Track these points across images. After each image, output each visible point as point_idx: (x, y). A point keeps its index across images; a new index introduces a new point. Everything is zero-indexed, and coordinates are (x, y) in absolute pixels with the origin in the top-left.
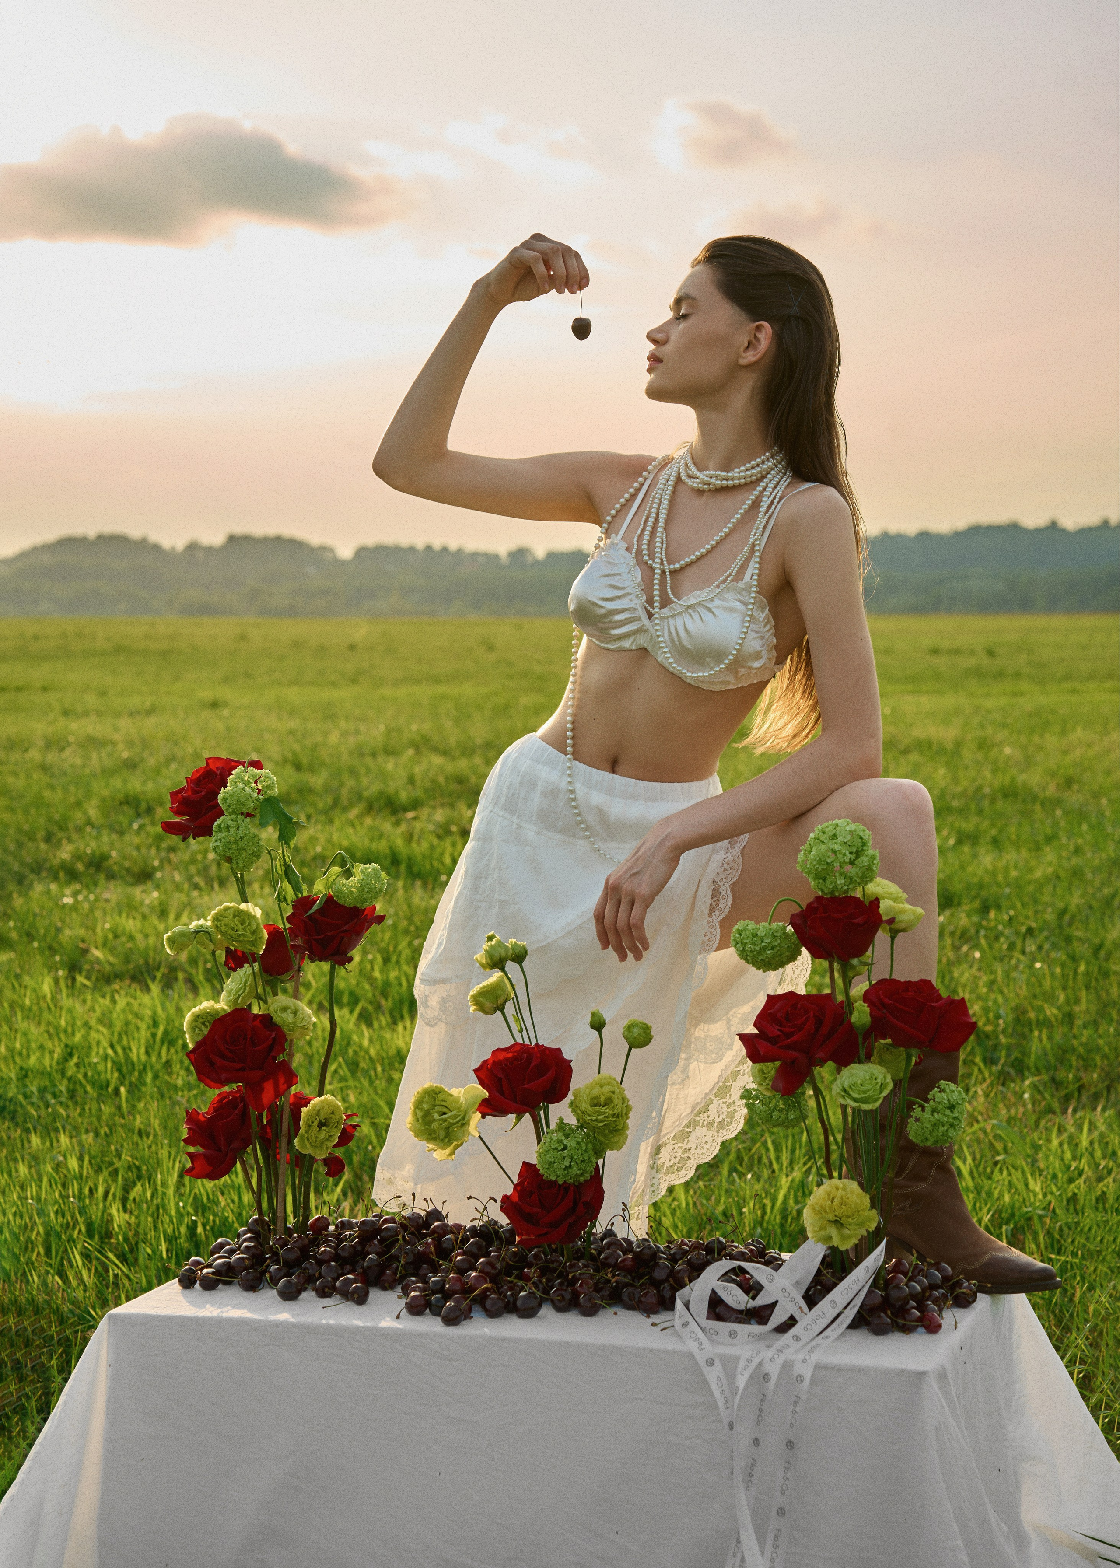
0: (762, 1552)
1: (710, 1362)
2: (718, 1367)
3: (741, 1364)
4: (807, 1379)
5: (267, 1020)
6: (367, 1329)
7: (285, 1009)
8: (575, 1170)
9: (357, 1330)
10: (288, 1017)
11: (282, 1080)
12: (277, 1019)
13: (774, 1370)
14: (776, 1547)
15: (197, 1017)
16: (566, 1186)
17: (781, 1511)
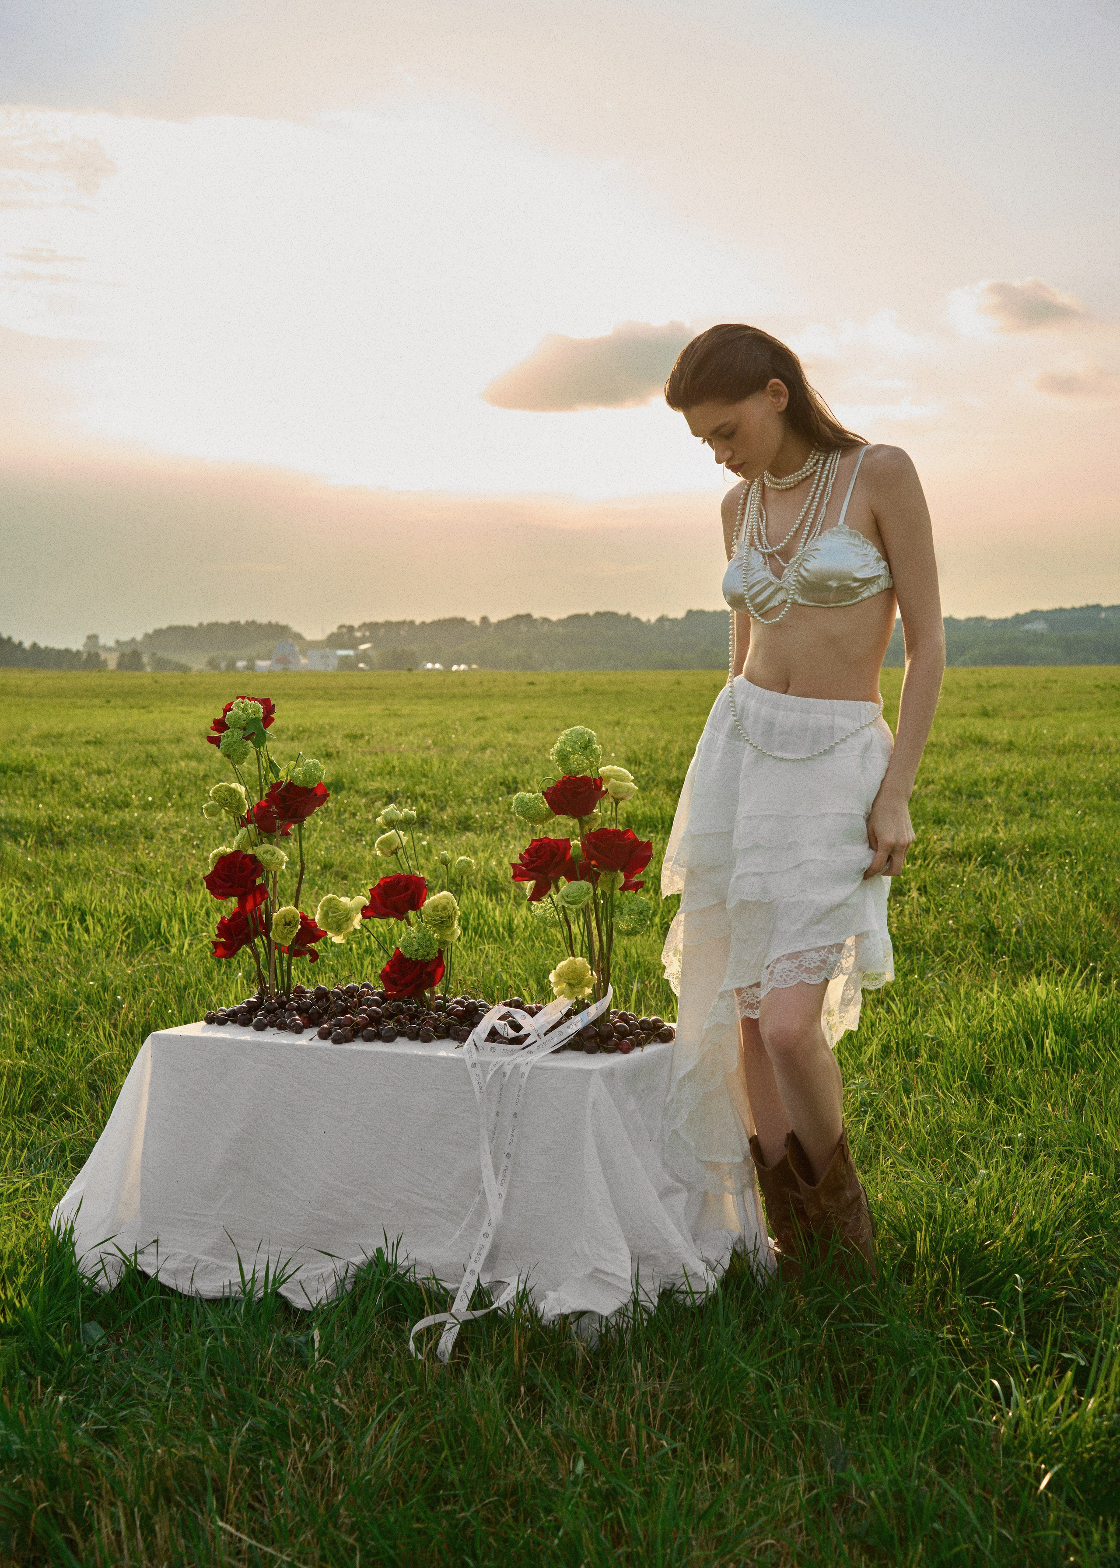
0: (497, 1178)
1: (474, 1065)
2: (478, 1070)
3: (491, 1066)
4: (527, 1074)
5: (253, 858)
6: (288, 1045)
7: (266, 852)
8: (421, 952)
9: (283, 1046)
10: (268, 857)
11: (258, 895)
12: (260, 858)
13: (508, 1069)
14: (504, 1176)
15: (215, 856)
16: (417, 962)
17: (508, 1155)
